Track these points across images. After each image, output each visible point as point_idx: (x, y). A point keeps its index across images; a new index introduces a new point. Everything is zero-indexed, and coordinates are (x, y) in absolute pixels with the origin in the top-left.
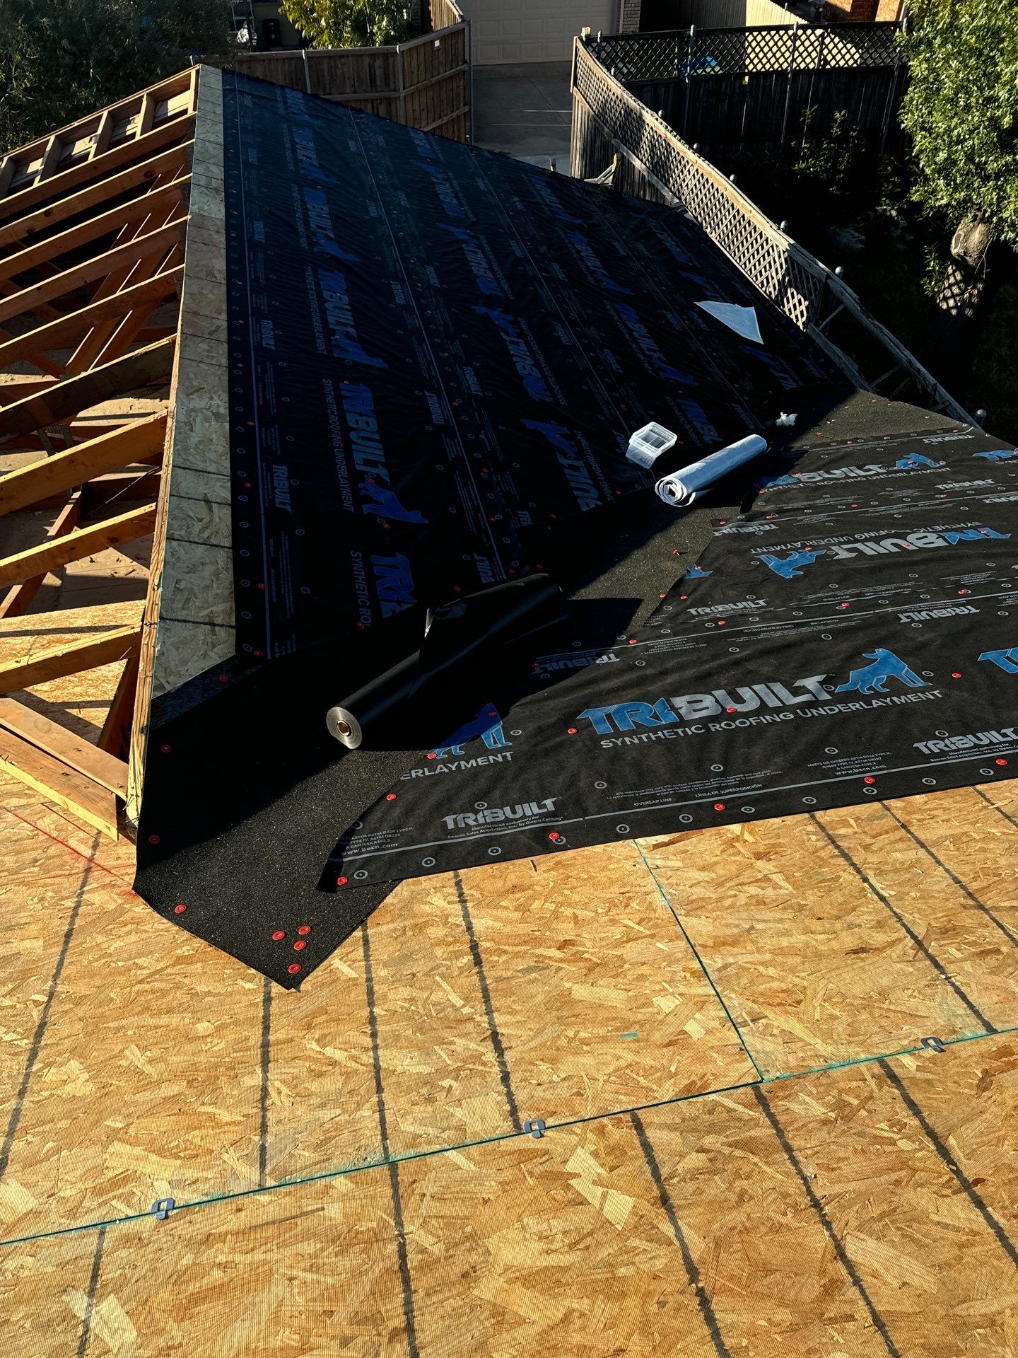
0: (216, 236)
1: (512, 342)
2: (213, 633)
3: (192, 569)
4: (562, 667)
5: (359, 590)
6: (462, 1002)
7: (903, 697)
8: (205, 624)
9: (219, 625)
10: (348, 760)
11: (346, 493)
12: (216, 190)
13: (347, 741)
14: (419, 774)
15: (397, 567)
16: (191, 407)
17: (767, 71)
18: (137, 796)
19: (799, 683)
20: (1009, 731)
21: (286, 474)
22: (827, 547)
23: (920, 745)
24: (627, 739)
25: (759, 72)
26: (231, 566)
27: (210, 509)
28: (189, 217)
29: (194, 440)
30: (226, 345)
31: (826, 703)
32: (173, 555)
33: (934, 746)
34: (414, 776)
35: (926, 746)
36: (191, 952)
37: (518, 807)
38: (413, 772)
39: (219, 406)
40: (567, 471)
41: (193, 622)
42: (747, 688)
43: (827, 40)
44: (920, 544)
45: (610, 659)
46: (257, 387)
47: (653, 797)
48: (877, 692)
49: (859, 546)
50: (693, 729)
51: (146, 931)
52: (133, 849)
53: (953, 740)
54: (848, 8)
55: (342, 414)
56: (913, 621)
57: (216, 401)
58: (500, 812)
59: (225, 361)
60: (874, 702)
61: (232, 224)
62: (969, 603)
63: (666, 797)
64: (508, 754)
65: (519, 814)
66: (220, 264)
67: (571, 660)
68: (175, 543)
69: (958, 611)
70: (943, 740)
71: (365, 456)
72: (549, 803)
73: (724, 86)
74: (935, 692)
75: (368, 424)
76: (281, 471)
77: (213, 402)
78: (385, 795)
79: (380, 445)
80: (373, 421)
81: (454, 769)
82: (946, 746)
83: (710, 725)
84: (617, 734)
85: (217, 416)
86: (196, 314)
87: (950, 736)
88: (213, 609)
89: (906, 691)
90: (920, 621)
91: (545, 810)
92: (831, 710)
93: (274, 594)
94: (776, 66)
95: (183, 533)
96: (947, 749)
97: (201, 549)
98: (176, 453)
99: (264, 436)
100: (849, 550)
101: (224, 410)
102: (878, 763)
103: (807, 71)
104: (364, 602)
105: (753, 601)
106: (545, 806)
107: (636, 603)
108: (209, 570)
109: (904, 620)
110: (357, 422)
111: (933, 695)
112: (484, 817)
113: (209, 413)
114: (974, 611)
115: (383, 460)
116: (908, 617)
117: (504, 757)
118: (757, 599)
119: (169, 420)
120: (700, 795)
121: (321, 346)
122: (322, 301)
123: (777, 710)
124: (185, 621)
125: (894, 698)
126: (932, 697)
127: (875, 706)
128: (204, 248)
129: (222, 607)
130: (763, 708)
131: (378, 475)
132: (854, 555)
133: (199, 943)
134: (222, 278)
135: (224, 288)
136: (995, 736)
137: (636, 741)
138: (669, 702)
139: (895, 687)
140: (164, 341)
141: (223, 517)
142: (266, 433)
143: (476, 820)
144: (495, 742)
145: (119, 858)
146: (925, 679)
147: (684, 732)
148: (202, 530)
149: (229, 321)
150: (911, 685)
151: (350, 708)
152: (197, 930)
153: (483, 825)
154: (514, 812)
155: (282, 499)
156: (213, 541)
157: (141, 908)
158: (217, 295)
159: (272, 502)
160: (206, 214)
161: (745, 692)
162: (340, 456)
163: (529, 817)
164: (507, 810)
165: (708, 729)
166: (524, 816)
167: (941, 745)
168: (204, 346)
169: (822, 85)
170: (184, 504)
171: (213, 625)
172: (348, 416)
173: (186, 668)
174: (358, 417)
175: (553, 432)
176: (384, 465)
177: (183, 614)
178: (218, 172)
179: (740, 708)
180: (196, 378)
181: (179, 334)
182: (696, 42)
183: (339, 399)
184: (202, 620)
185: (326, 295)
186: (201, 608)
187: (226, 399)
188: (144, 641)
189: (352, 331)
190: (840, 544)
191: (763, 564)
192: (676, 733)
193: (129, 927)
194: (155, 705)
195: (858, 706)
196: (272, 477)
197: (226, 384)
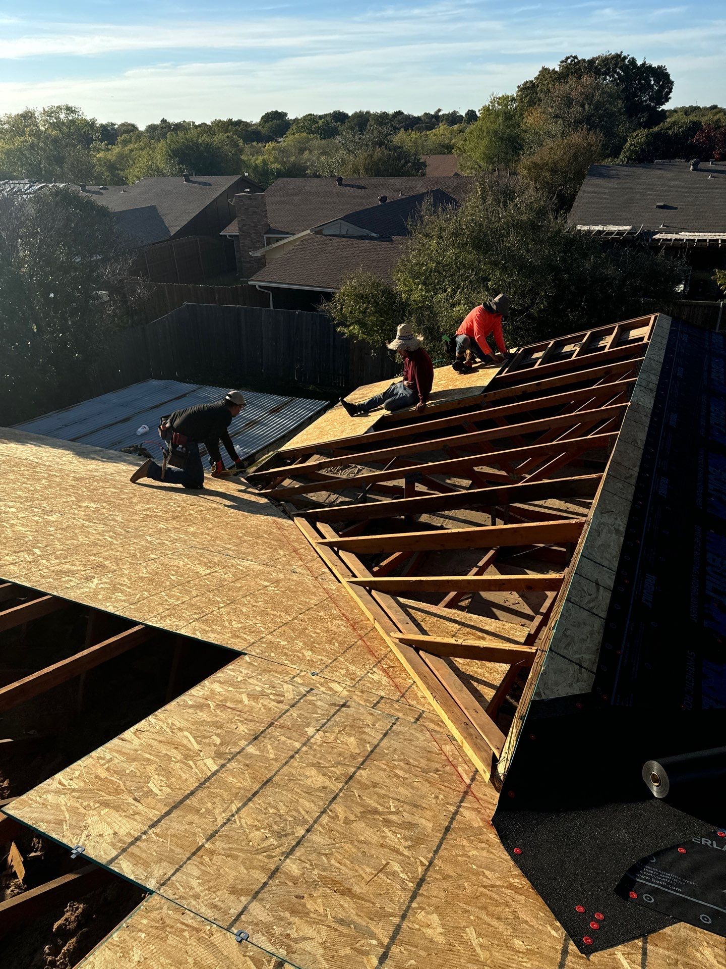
0: (644, 418)
2: (580, 672)
3: (578, 625)
5: (688, 680)
8: (576, 664)
9: (584, 668)
11: (694, 608)
12: (651, 390)
14: (707, 843)
16: (602, 521)
18: (507, 760)
21: (654, 582)
26: (602, 631)
27: (598, 590)
28: (629, 404)
29: (599, 542)
30: (634, 488)
32: (568, 611)
34: (703, 843)
36: (520, 885)
38: (703, 839)
39: (619, 525)
41: (569, 660)
46: (648, 519)
51: (493, 853)
52: (497, 796)
55: (704, 551)
59: (630, 498)
61: (656, 412)
66: (643, 437)
68: (571, 604)
71: (715, 586)
76: (651, 580)
77: (617, 522)
78: (678, 846)
85: (617, 531)
86: (619, 464)
88: (584, 655)
93: (626, 661)
95: (577, 599)
97: (586, 613)
98: (586, 547)
99: (644, 552)
101: (622, 529)
104: (689, 691)
108: (588, 629)
110: (714, 560)
113: (612, 528)
119: (586, 526)
121: (699, 502)
122: (707, 473)
124: (564, 657)
128: (634, 423)
129: (590, 657)
131: (721, 602)
133: (525, 882)
134: (641, 445)
135: (641, 452)
140: (594, 476)
141: (605, 597)
142: (647, 551)
145: (485, 795)
148: (589, 602)
149: (640, 473)
152: (526, 872)
155: (647, 598)
156: (595, 611)
157: (494, 837)
158: (637, 455)
159: (640, 597)
160: (641, 404)
162: (695, 580)
168: (620, 485)
170: (583, 581)
171: (581, 666)
172: (708, 554)
173: (557, 688)
174: (715, 557)
177: (563, 652)
178: (655, 379)
180: (609, 504)
181: (605, 474)
183: (704, 541)
184: (574, 661)
185: (711, 469)
186: (576, 652)
187: (626, 522)
188: (536, 660)
193: (484, 845)
196: (643, 580)
197: (627, 512)
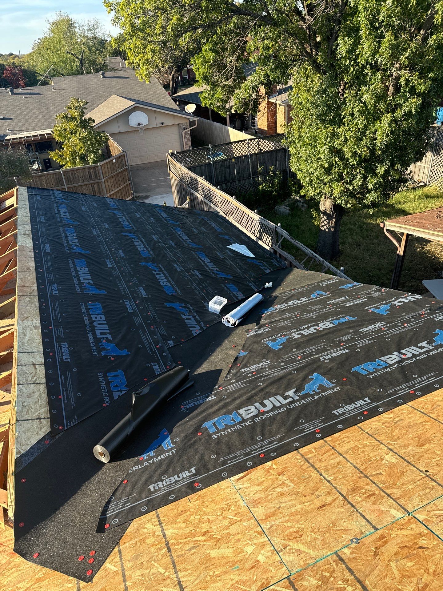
0: (29, 253)
1: (157, 274)
2: (40, 422)
3: (29, 396)
4: (193, 405)
5: (103, 389)
6: (164, 571)
7: (326, 392)
8: (37, 419)
9: (42, 419)
10: (105, 469)
11: (94, 348)
12: (28, 235)
13: (104, 460)
14: (137, 468)
15: (119, 376)
16: (24, 326)
17: (241, 156)
18: (12, 506)
19: (286, 394)
20: (366, 399)
21: (67, 346)
22: (290, 334)
23: (335, 412)
24: (222, 433)
25: (238, 157)
26: (46, 391)
27: (35, 368)
28: (17, 247)
29: (26, 339)
30: (37, 297)
31: (298, 400)
32: (20, 391)
33: (340, 411)
34: (134, 470)
35: (337, 412)
36: (43, 575)
37: (180, 475)
38: (134, 468)
39: (36, 323)
40: (186, 321)
41: (31, 420)
42: (267, 400)
43: (260, 143)
44: (324, 327)
45: (212, 398)
46: (52, 312)
47: (235, 457)
48: (316, 392)
49: (302, 332)
50: (248, 422)
51: (20, 570)
52: (12, 531)
53: (347, 407)
54: (266, 129)
55: (89, 315)
56: (325, 359)
57: (35, 321)
58: (172, 478)
59: (37, 304)
60: (315, 396)
61: (36, 247)
62: (345, 348)
63: (241, 456)
64: (174, 451)
65: (181, 477)
66: (32, 264)
67: (196, 402)
68: (21, 386)
69: (341, 352)
70: (343, 408)
71: (101, 331)
72: (193, 470)
73: (226, 163)
74: (337, 388)
75: (101, 318)
76: (65, 345)
77: (33, 322)
78: (122, 481)
79: (106, 326)
80: (103, 316)
81: (151, 463)
82: (344, 410)
83: (255, 419)
84: (219, 431)
85: (36, 327)
86: (23, 286)
87: (345, 406)
88: (39, 412)
89: (326, 389)
90: (328, 359)
91: (192, 473)
92: (300, 403)
93: (66, 399)
94: (243, 154)
95: (24, 381)
96: (345, 411)
97: (33, 386)
98: (19, 346)
99: (56, 332)
100: (298, 334)
101: (39, 324)
102: (320, 423)
103: (255, 154)
104: (105, 395)
105: (265, 362)
106: (191, 472)
107: (220, 371)
108: (37, 394)
109: (322, 360)
110: (96, 318)
111: (337, 389)
112: (166, 482)
113: (32, 327)
114: (347, 351)
115: (108, 331)
116: (323, 358)
117: (172, 452)
118: (267, 361)
119: (15, 333)
120: (254, 452)
121: (78, 290)
122: (77, 271)
123: (280, 407)
124: (28, 420)
125: (323, 394)
126: (336, 390)
127: (316, 398)
128: (25, 259)
129: (43, 410)
130: (274, 408)
131: (107, 338)
132: (300, 336)
133: (46, 570)
134: (33, 270)
135: (35, 274)
136: (362, 402)
137: (226, 433)
138: (237, 412)
139: (322, 388)
140: (11, 300)
141: (41, 371)
142: (57, 330)
143: (163, 485)
144: (168, 446)
145: (6, 537)
146: (333, 383)
147: (245, 425)
148: (32, 378)
149: (38, 287)
150: (328, 387)
151: (104, 445)
152: (45, 564)
153: (166, 486)
154: (179, 477)
155: (66, 357)
156: (38, 382)
157: (18, 559)
158: (32, 277)
159: (62, 359)
160: (24, 245)
161: (266, 402)
162: (90, 333)
163: (185, 478)
164: (176, 477)
165: (254, 421)
166: (183, 478)
167: (343, 410)
168: (28, 299)
169: (262, 157)
170: (24, 368)
171: (40, 419)
172: (92, 316)
173: (30, 441)
174: (96, 316)
175: (178, 306)
176: (109, 333)
177: (26, 417)
178: (29, 228)
179: (266, 409)
180: (25, 313)
181: (17, 296)
182: (212, 150)
183: (87, 310)
184: (35, 418)
185: (78, 269)
186: (34, 413)
187: (39, 320)
188: (10, 433)
189: (91, 282)
190: (295, 332)
191: (267, 345)
192: (242, 426)
193: (13, 570)
194: (18, 461)
195: (309, 399)
196: (61, 348)
197: (38, 313)
